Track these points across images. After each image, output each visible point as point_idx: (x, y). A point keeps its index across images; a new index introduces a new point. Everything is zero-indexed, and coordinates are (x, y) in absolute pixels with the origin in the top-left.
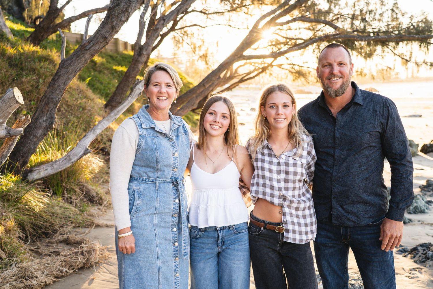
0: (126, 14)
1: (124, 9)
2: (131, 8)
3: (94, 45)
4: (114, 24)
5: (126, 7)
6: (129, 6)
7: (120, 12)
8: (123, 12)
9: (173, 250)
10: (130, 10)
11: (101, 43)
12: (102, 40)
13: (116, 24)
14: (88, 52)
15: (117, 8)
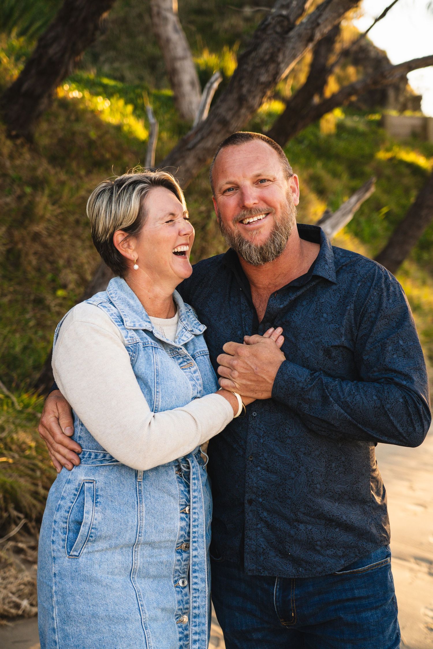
0: (272, 67)
1: (267, 57)
2: (284, 54)
3: (202, 139)
4: (245, 90)
5: (271, 50)
6: (279, 50)
7: (258, 64)
8: (265, 63)
9: (179, 636)
10: (280, 58)
11: (218, 133)
12: (218, 127)
13: (249, 91)
14: (192, 154)
15: (253, 54)
